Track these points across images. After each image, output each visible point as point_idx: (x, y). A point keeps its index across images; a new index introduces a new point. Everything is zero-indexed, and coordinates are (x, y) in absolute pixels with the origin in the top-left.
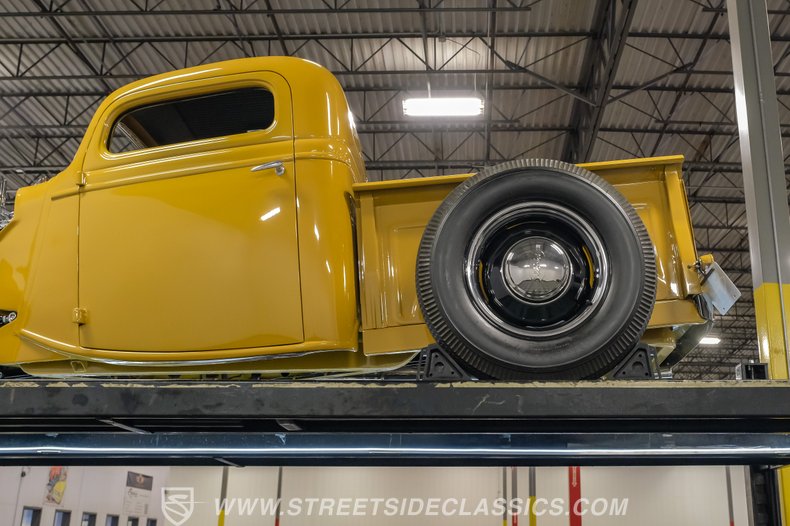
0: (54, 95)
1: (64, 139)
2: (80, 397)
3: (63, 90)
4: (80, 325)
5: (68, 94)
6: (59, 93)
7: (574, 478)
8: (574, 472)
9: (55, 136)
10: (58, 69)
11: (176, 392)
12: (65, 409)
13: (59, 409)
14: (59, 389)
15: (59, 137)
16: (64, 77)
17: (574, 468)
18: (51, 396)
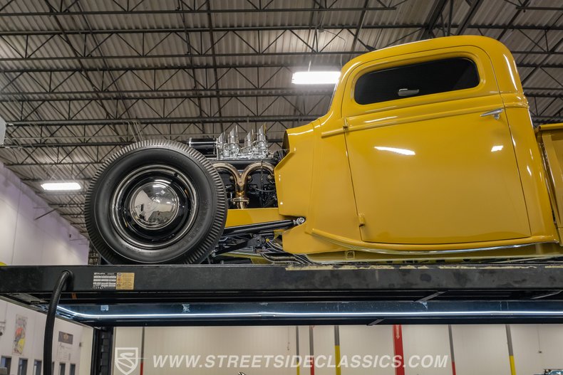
0: (40, 71)
1: (40, 102)
2: (425, 276)
3: (48, 68)
4: (362, 225)
5: (52, 70)
6: (45, 70)
7: (398, 333)
8: (398, 328)
9: (35, 100)
10: (48, 52)
11: (492, 272)
12: (416, 284)
13: (412, 284)
14: (409, 270)
15: (37, 101)
16: (51, 58)
17: (397, 326)
18: (404, 275)
